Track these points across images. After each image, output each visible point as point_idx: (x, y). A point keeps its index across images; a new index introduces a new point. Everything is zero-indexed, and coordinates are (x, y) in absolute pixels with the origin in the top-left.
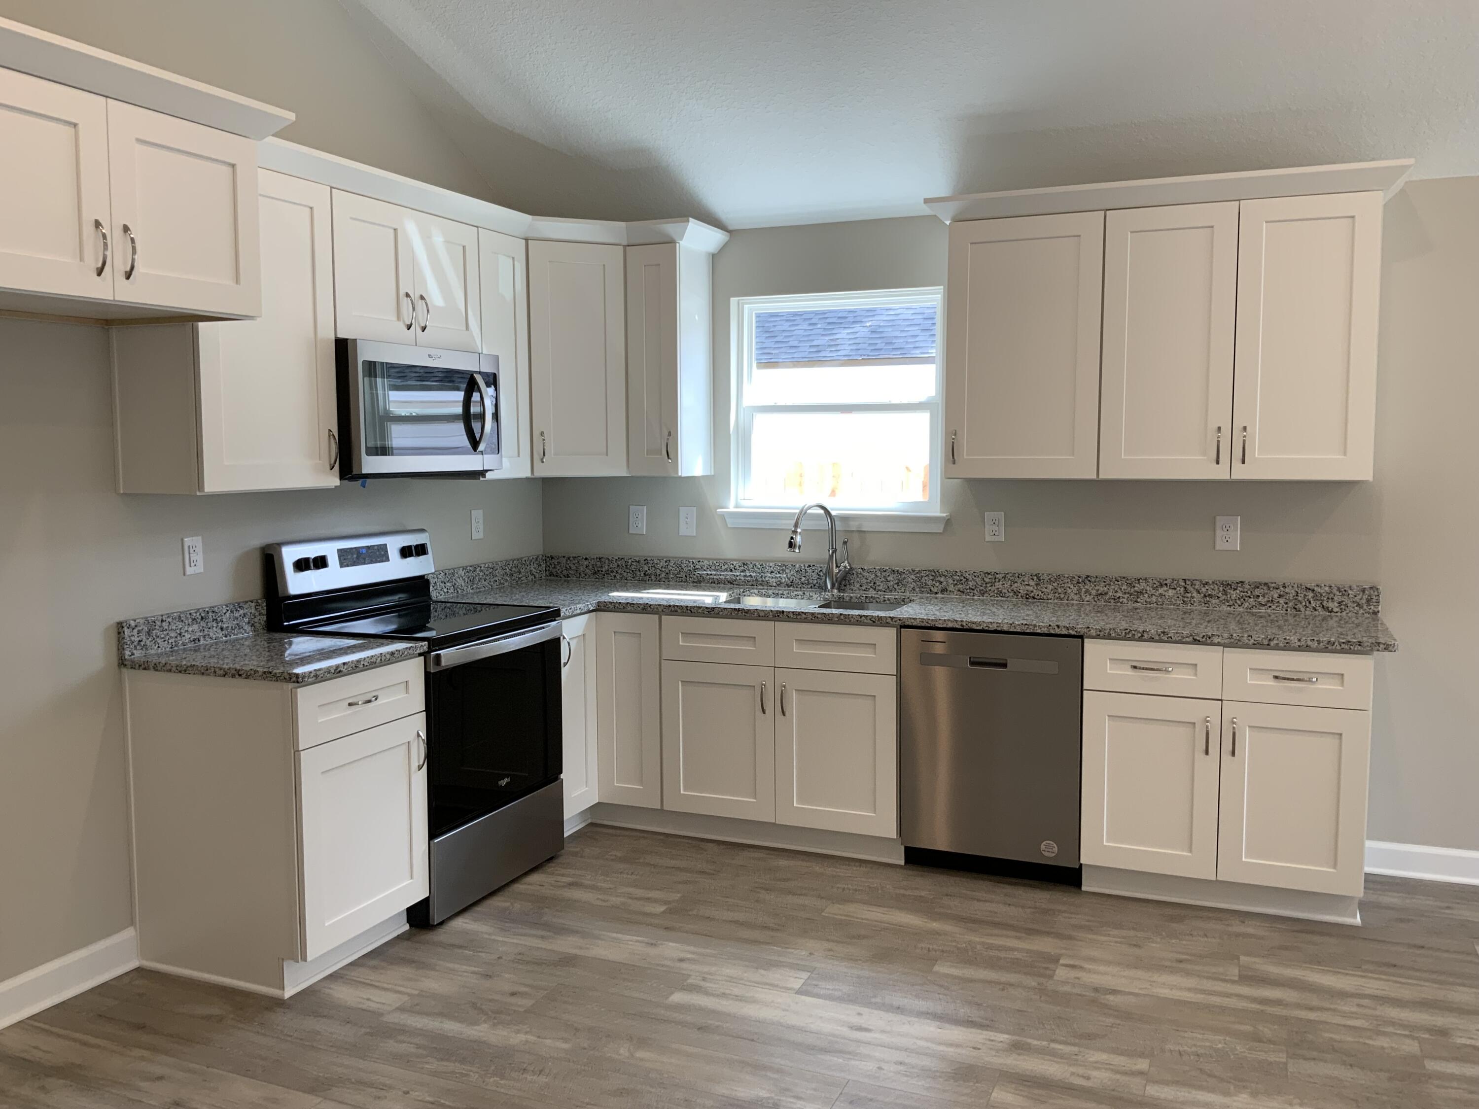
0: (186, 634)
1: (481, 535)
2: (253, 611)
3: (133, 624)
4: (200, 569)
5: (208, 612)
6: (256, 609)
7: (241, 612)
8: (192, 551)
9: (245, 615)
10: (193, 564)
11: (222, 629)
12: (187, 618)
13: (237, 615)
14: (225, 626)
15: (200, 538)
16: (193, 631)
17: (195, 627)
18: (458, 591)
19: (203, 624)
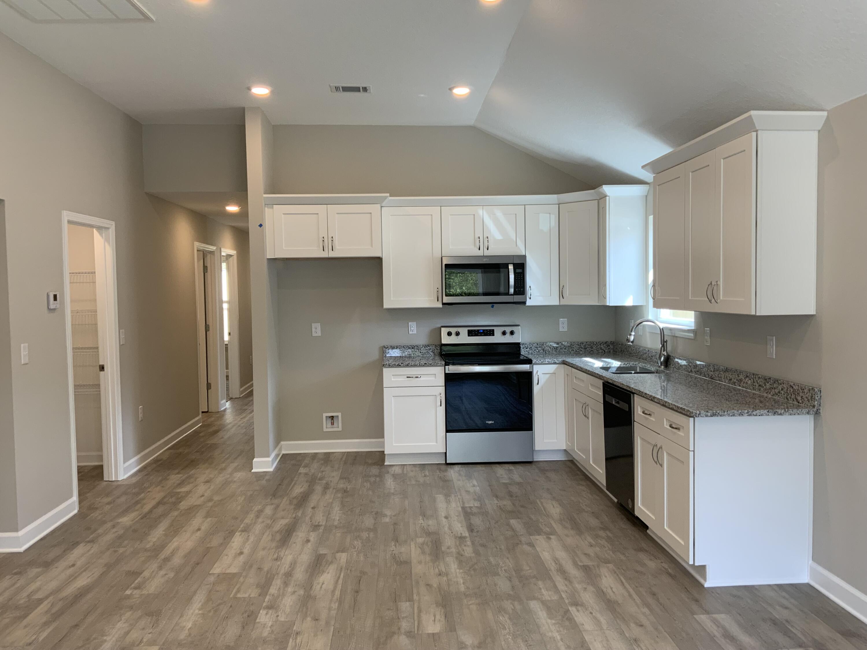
0: (406, 352)
1: (566, 329)
2: (434, 348)
3: (386, 347)
4: (415, 332)
5: (415, 346)
6: (435, 348)
7: (429, 348)
8: (411, 326)
9: (430, 349)
10: (411, 331)
11: (421, 352)
12: (406, 347)
13: (427, 349)
14: (422, 352)
15: (415, 323)
16: (409, 352)
17: (410, 350)
18: (546, 352)
19: (413, 350)
